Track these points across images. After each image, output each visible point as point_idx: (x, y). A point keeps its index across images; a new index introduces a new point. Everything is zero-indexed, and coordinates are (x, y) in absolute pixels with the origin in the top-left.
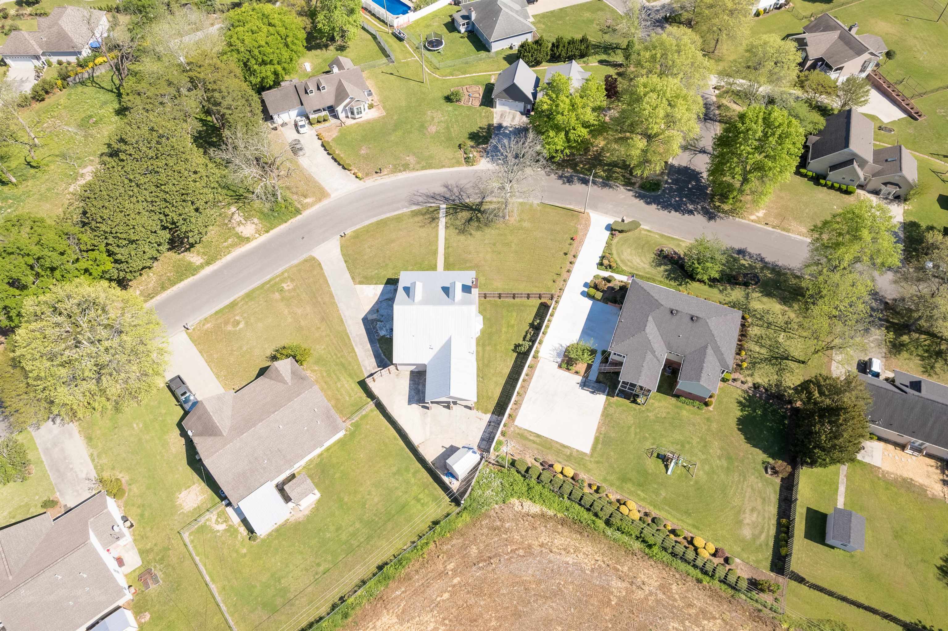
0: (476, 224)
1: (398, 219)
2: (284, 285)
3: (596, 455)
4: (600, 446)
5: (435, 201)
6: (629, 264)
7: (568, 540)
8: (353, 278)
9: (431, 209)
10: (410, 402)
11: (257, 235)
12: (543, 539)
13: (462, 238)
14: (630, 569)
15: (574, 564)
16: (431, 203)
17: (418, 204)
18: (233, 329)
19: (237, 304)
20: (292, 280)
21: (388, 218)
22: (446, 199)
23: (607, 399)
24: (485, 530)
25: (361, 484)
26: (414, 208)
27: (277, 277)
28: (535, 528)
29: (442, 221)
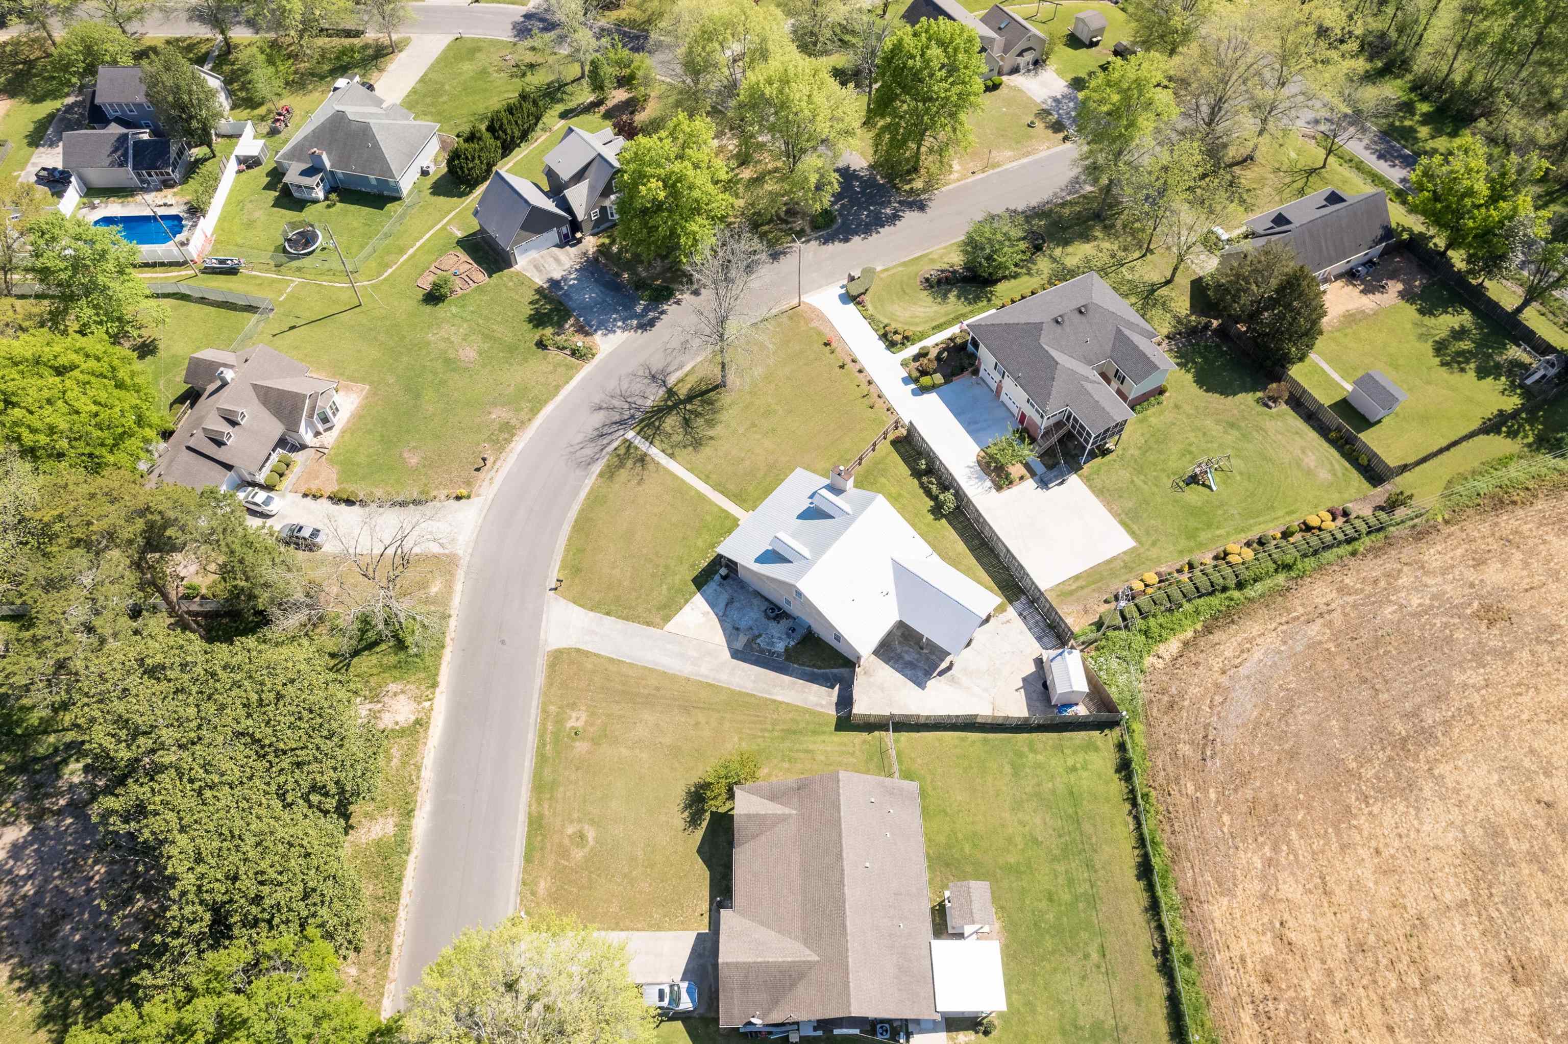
0: (700, 421)
1: (595, 500)
2: (570, 724)
3: (1144, 539)
4: (1135, 527)
5: (609, 438)
6: (917, 320)
7: (1233, 640)
8: (648, 624)
9: (622, 451)
10: (921, 685)
11: (427, 704)
12: (1217, 664)
13: (707, 451)
14: (1303, 605)
15: (1266, 654)
16: (608, 444)
17: (593, 460)
18: (587, 850)
19: (541, 816)
20: (573, 706)
21: (582, 510)
22: (621, 423)
23: (1080, 476)
24: (1166, 719)
25: (1003, 826)
26: (597, 468)
27: (543, 724)
28: (1197, 664)
29: (655, 452)
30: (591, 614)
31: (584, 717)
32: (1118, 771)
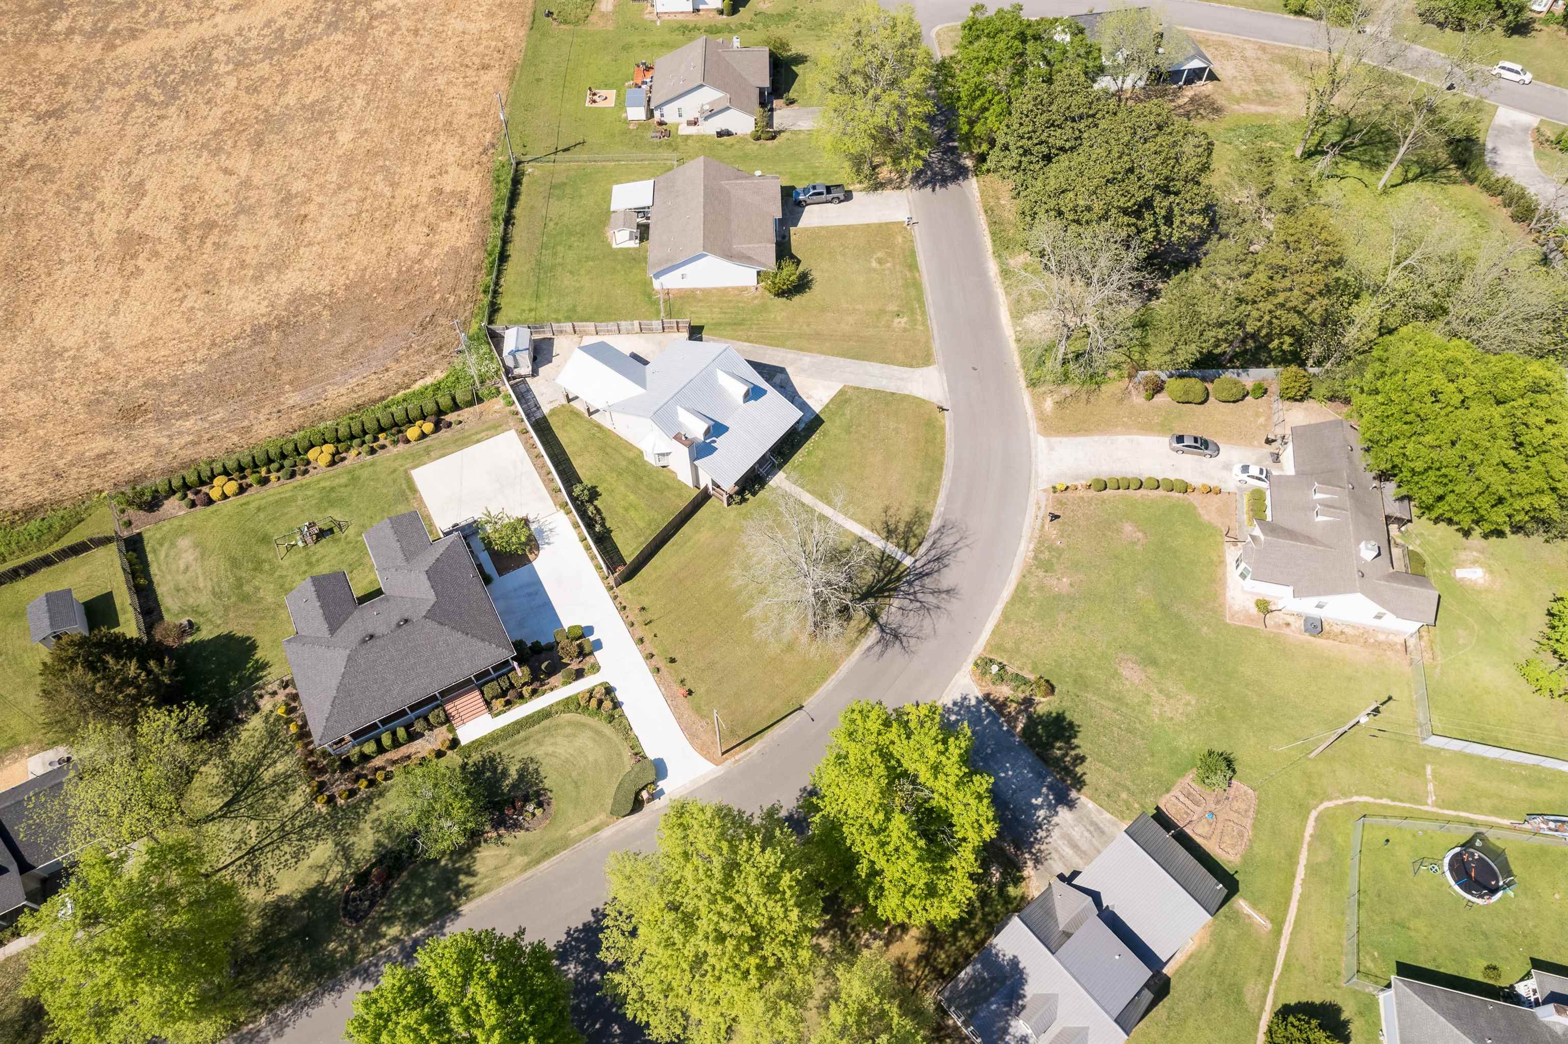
2: (904, 320)
3: (402, 475)
6: (568, 730)
8: (857, 388)
11: (1019, 328)
18: (876, 257)
19: (911, 271)
21: (939, 478)
25: (592, 279)
26: (935, 523)
27: (925, 319)
30: (907, 393)
31: (895, 324)
32: (499, 309)
